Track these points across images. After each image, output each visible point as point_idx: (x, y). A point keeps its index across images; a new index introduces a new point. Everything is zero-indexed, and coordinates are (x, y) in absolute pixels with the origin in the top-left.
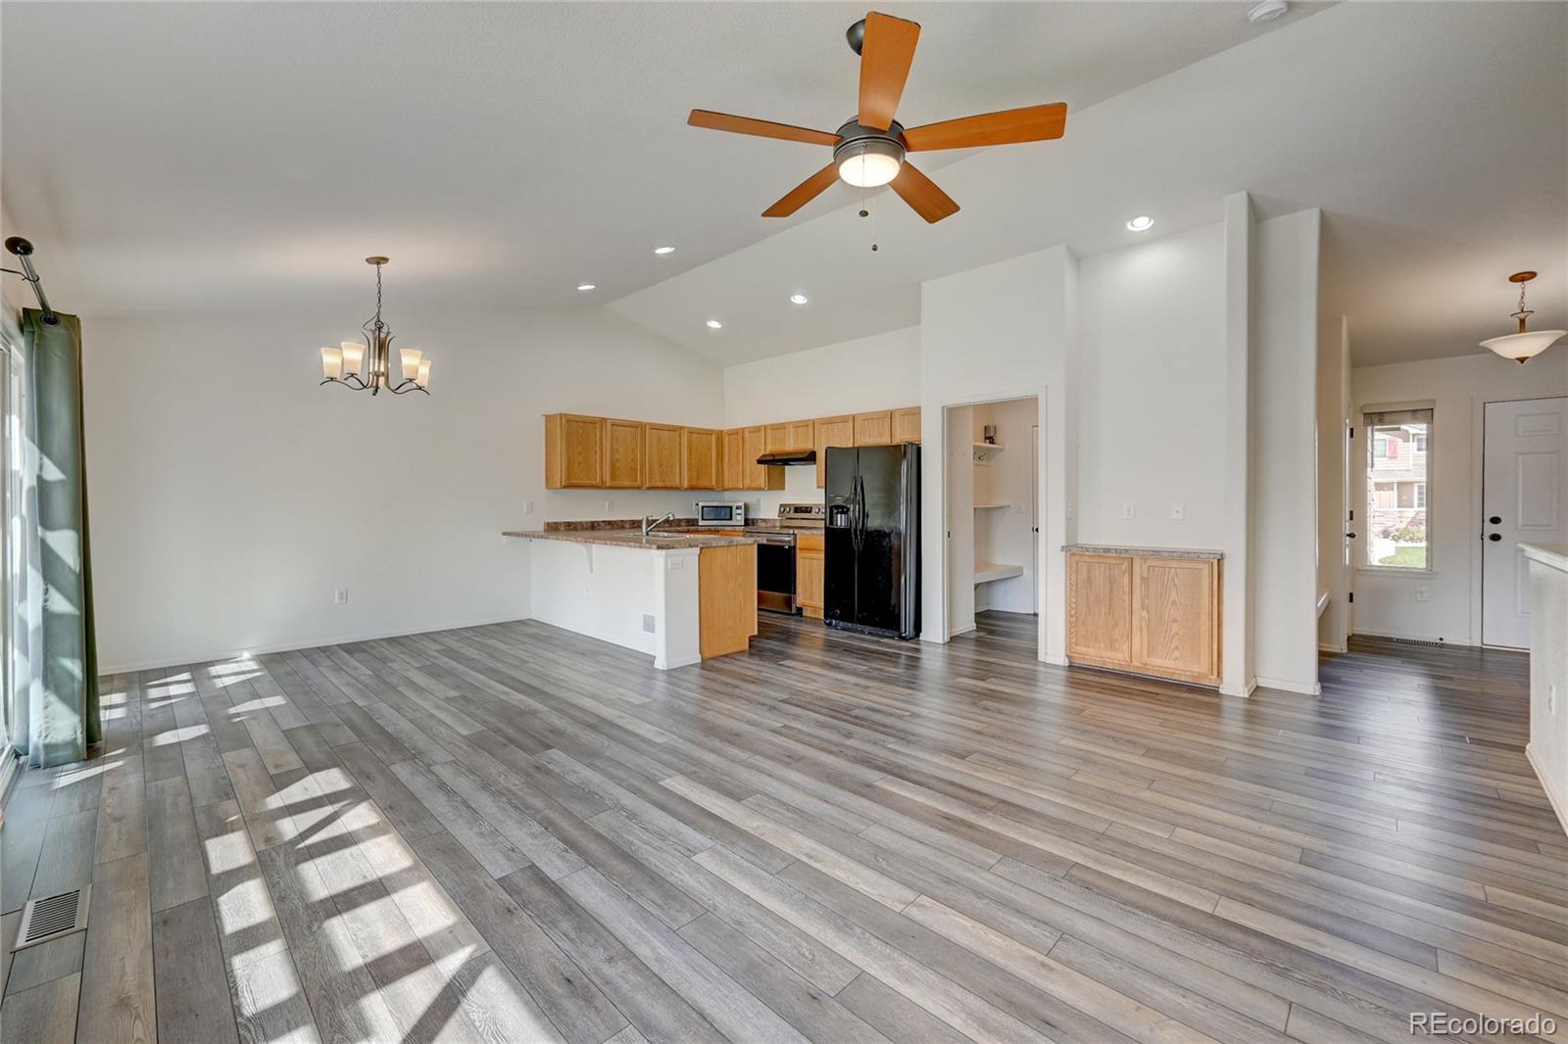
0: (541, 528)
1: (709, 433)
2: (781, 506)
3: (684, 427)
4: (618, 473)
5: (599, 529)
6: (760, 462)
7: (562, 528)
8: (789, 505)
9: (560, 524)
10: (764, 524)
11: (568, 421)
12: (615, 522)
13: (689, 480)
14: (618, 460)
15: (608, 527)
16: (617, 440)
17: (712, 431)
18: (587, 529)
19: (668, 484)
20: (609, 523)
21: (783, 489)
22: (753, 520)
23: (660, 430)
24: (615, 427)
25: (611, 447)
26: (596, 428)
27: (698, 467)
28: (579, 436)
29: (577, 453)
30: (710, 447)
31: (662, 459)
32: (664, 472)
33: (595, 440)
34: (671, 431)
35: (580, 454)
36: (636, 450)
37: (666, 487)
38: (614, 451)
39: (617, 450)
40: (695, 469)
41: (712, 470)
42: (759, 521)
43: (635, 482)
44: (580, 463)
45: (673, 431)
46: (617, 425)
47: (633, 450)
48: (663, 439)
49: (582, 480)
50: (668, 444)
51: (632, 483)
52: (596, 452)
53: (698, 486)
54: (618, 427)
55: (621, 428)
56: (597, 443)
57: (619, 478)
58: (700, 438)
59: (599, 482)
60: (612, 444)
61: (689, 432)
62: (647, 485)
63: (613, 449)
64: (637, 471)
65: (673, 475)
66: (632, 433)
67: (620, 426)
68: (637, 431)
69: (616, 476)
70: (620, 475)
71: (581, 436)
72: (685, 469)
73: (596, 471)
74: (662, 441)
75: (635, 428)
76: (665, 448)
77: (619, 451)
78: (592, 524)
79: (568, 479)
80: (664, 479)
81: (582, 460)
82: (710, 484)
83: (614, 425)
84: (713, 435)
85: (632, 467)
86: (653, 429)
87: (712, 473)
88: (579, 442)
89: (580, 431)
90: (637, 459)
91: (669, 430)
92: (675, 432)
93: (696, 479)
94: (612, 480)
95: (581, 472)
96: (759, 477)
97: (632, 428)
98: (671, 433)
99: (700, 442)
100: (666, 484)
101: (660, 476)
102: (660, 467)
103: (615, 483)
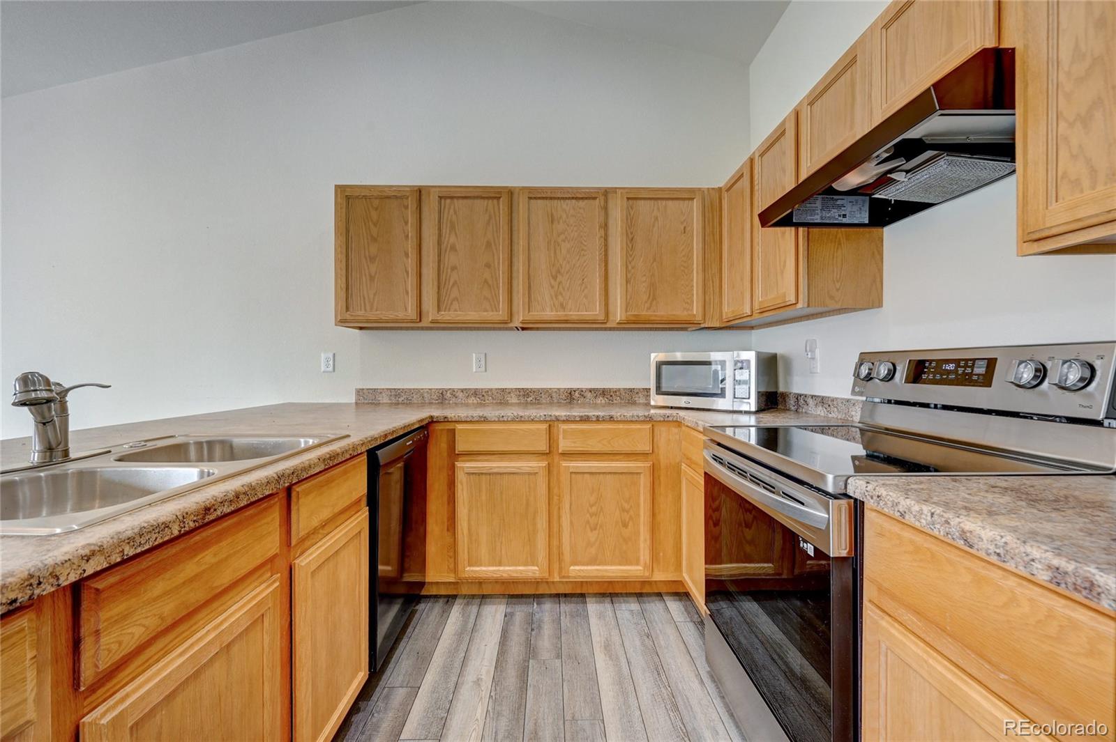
0: (352, 399)
1: (685, 195)
2: (864, 357)
3: (614, 190)
4: (455, 293)
5: (456, 405)
6: (765, 218)
7: (385, 399)
8: (891, 357)
9: (381, 392)
10: (820, 411)
11: (348, 198)
12: (488, 392)
13: (628, 305)
14: (454, 268)
15: (472, 400)
16: (453, 227)
17: (692, 191)
18: (431, 403)
19: (574, 314)
20: (475, 393)
22: (798, 397)
23: (555, 198)
24: (448, 201)
25: (439, 243)
26: (406, 207)
27: (653, 275)
28: (372, 226)
29: (366, 259)
30: (685, 228)
31: (558, 261)
32: (564, 289)
33: (404, 233)
34: (582, 198)
35: (372, 259)
36: (495, 245)
37: (566, 322)
38: (446, 251)
39: (453, 248)
40: (644, 279)
41: (692, 280)
42: (810, 401)
43: (493, 311)
44: (372, 278)
45: (586, 198)
46: (452, 198)
47: (488, 244)
48: (561, 217)
49: (377, 310)
50: (575, 229)
51: (485, 313)
52: (407, 255)
53: (653, 318)
54: (455, 200)
55: (461, 201)
56: (408, 236)
57: (456, 305)
58: (658, 209)
59: (411, 313)
60: (440, 235)
61: (628, 199)
62: (521, 319)
63: (443, 247)
64: (498, 288)
65: (586, 297)
66: (487, 210)
67: (458, 198)
68: (498, 204)
69: (450, 302)
70: (456, 299)
71: (375, 225)
72: (618, 282)
73: (407, 293)
74: (559, 222)
75: (495, 201)
76: (566, 238)
77: (456, 250)
78: (442, 393)
79: (347, 309)
80: (562, 305)
81: (376, 273)
82: (686, 313)
83: (446, 198)
84: (695, 200)
85: (486, 281)
86: (535, 198)
87: (693, 286)
88: (372, 236)
89: (374, 215)
90: (496, 264)
91: (576, 198)
92: (591, 202)
93: (646, 302)
94: (439, 310)
95: (375, 295)
96: (782, 272)
97: (486, 201)
98: (582, 203)
99: (656, 219)
100: (566, 315)
101: (552, 298)
102: (553, 278)
103: (446, 316)
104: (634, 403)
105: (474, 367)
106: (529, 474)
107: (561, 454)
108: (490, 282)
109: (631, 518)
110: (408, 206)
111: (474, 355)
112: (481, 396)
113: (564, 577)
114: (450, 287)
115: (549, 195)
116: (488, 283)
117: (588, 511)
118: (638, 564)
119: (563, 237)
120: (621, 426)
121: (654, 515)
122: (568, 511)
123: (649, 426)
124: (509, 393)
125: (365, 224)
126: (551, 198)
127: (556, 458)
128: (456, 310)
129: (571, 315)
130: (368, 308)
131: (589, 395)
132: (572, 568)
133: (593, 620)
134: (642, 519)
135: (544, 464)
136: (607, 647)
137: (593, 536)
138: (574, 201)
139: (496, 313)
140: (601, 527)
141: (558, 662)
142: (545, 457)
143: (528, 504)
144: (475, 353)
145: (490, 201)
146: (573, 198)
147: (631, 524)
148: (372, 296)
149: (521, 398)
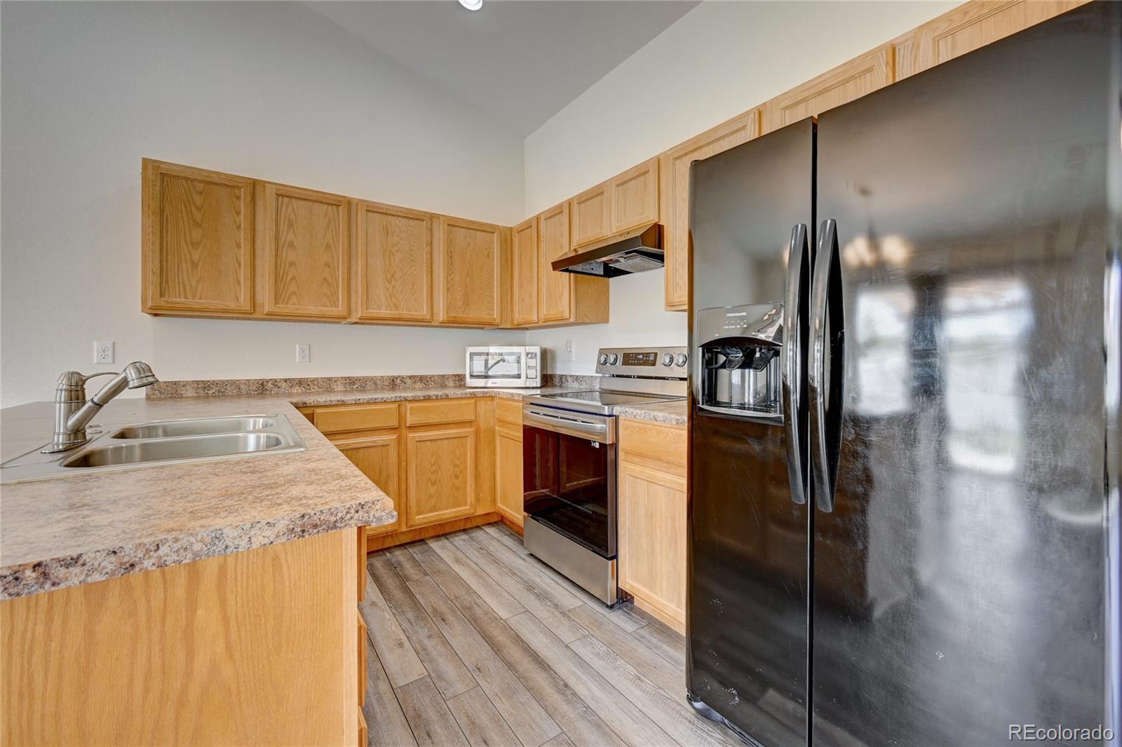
1: (489, 229)
2: (602, 351)
3: (438, 216)
4: (293, 288)
5: (278, 395)
6: (557, 266)
7: (190, 392)
8: (614, 351)
9: (185, 384)
10: (575, 384)
11: (163, 175)
12: (313, 380)
13: (449, 308)
14: (292, 264)
15: (296, 389)
16: (291, 225)
17: (493, 226)
18: (249, 395)
19: (405, 313)
20: (300, 383)
21: (606, 320)
22: (561, 377)
23: (390, 215)
24: (286, 200)
25: (277, 239)
26: (238, 198)
27: (466, 287)
28: (194, 211)
29: (187, 244)
30: (488, 253)
31: (392, 268)
32: (397, 292)
33: (235, 222)
34: (412, 218)
35: (195, 245)
36: (335, 247)
37: (399, 319)
38: (283, 246)
39: (291, 245)
40: (460, 289)
41: (494, 292)
42: (569, 379)
43: (332, 307)
44: (194, 265)
45: (416, 219)
46: (290, 197)
47: (328, 246)
48: (394, 232)
49: (200, 299)
50: (407, 242)
51: (324, 308)
52: (239, 246)
53: (467, 320)
54: (294, 200)
55: (299, 202)
56: (240, 226)
57: (294, 299)
58: (470, 236)
59: (244, 303)
60: (277, 231)
61: (448, 225)
62: (359, 315)
63: (281, 243)
64: (338, 287)
65: (416, 300)
66: (326, 215)
67: (296, 198)
68: (338, 211)
69: (288, 295)
70: (294, 293)
71: (199, 209)
72: (441, 290)
73: (239, 283)
74: (393, 235)
75: (335, 207)
76: (399, 249)
77: (295, 248)
78: (262, 384)
79: (162, 295)
80: (395, 305)
81: (199, 260)
82: (489, 317)
83: (283, 196)
84: (495, 234)
85: (325, 279)
86: (372, 212)
87: (493, 297)
88: (194, 221)
89: (198, 200)
90: (336, 264)
91: (408, 218)
92: (421, 222)
93: (461, 307)
94: (276, 303)
95: (198, 281)
96: (560, 298)
97: (325, 206)
98: (412, 223)
99: (469, 244)
100: (400, 314)
101: (387, 300)
102: (388, 281)
103: (282, 308)
104: (446, 386)
105: (297, 358)
106: (382, 446)
107: (409, 427)
108: (330, 281)
109: (461, 471)
110: (240, 196)
111: (297, 346)
112: (306, 386)
113: (411, 526)
114: (288, 281)
115: (384, 211)
116: (327, 281)
117: (429, 470)
118: (465, 505)
119: (396, 248)
120: (454, 402)
121: (476, 467)
122: (414, 472)
123: (473, 401)
124: (336, 381)
125: (185, 206)
126: (386, 214)
127: (404, 431)
128: (294, 304)
129: (404, 314)
130: (189, 294)
131: (408, 381)
132: (417, 517)
133: (439, 551)
134: (469, 470)
135: (394, 437)
136: (457, 561)
137: (433, 490)
138: (405, 219)
139: (334, 309)
140: (439, 481)
141: (428, 578)
142: (394, 431)
143: (380, 472)
144: (299, 344)
145: (330, 207)
146: (405, 217)
147: (461, 475)
148: (194, 284)
149: (347, 386)
